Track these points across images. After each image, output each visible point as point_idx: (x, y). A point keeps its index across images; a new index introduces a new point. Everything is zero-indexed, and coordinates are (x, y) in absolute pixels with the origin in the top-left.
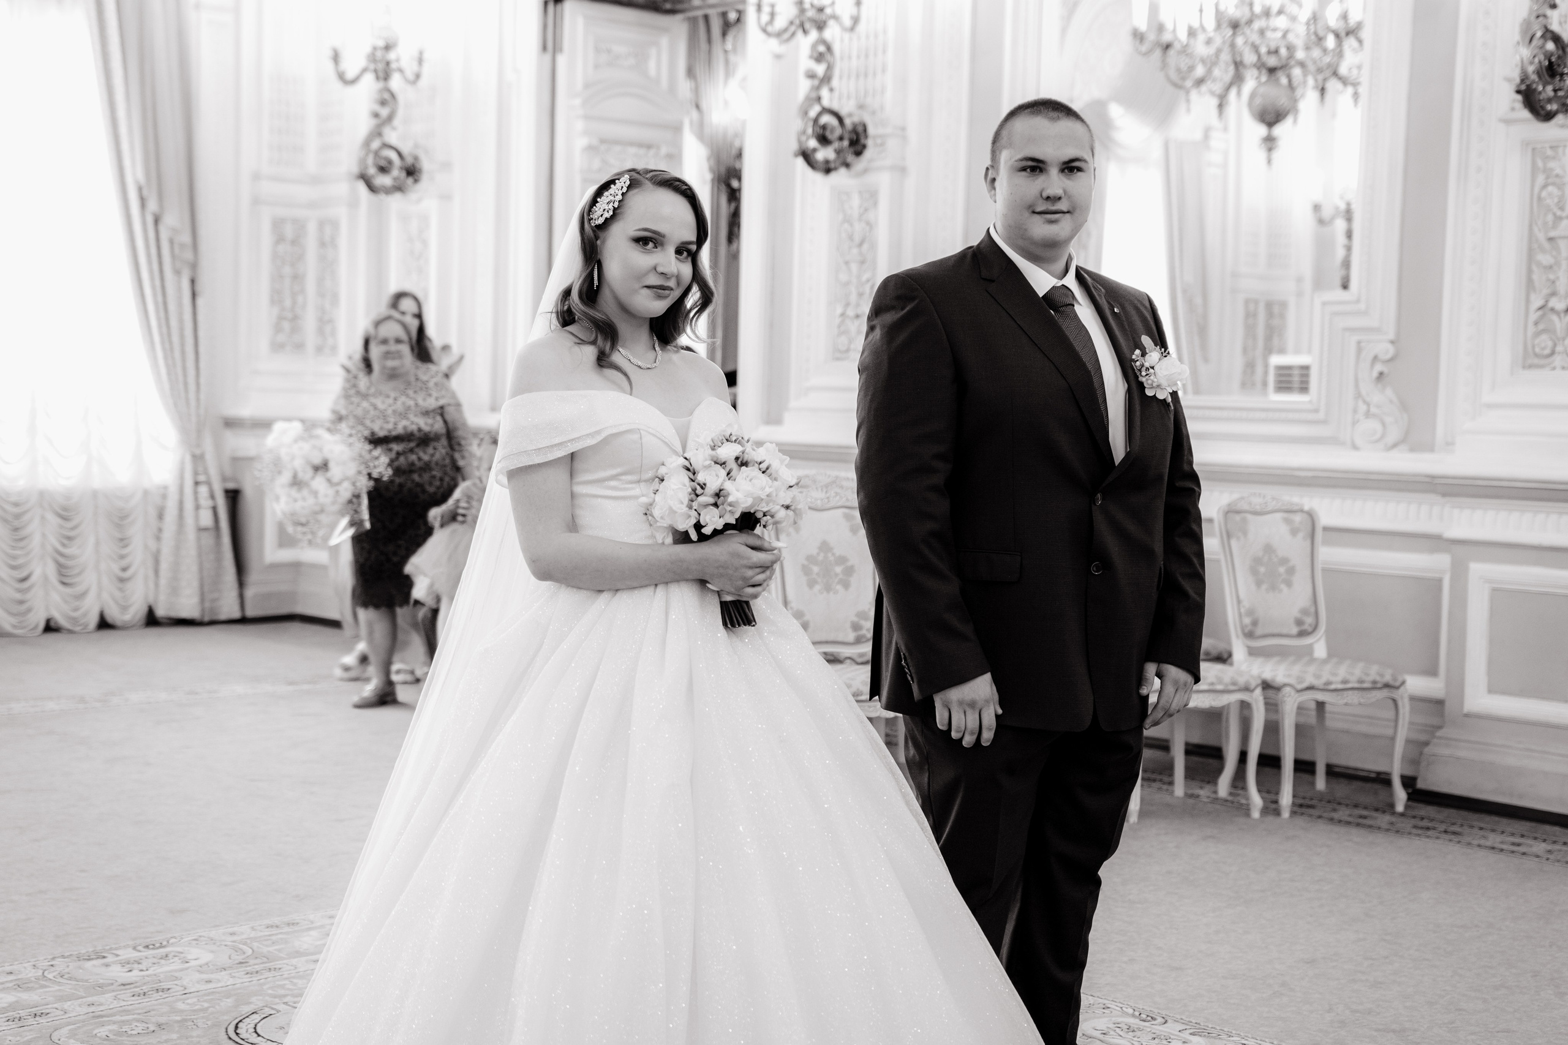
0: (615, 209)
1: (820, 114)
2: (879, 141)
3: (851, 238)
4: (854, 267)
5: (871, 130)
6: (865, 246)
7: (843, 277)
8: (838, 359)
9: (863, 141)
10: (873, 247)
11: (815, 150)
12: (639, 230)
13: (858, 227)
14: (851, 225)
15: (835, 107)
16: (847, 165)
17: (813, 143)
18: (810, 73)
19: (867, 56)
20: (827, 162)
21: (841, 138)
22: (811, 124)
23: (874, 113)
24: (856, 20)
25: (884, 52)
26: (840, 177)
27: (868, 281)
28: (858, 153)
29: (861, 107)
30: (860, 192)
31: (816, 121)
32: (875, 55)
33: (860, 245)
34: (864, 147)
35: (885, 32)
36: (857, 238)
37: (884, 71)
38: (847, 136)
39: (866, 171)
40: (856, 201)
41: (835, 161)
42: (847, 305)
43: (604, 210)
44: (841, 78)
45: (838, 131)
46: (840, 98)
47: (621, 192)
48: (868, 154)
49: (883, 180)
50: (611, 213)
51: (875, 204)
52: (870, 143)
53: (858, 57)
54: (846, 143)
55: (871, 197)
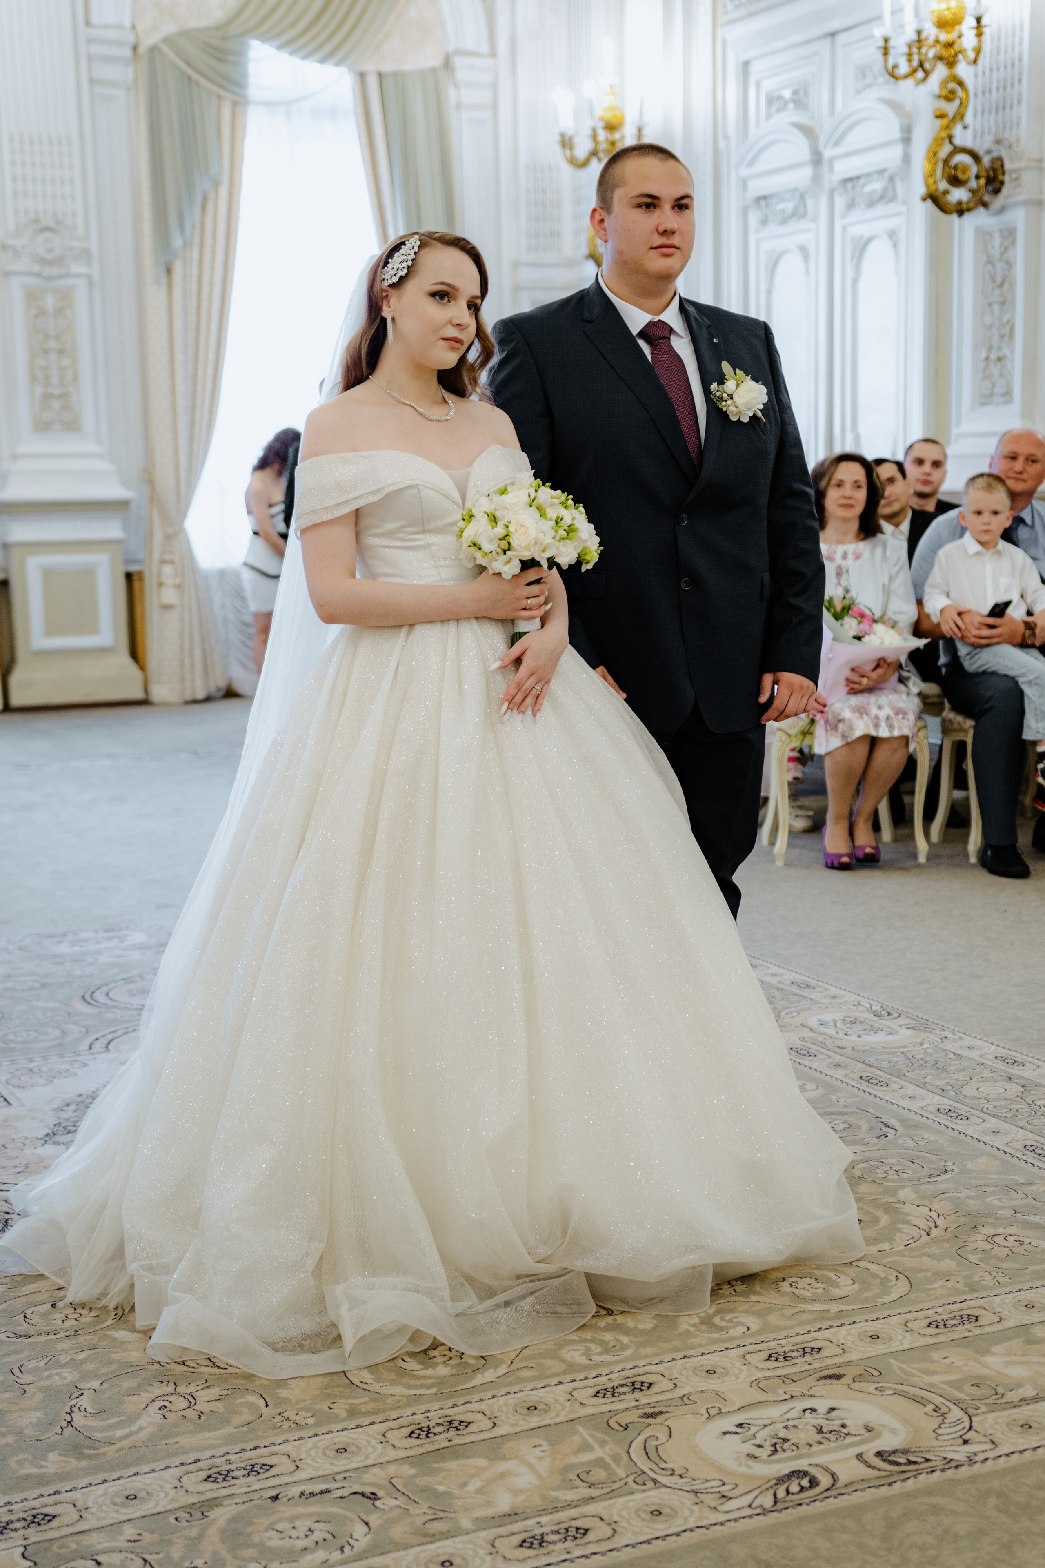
0: (409, 268)
1: (952, 154)
2: (1014, 176)
3: (993, 279)
4: (996, 308)
5: (1008, 166)
6: (1006, 286)
7: (987, 320)
8: (983, 404)
9: (1000, 177)
10: (1012, 286)
11: (946, 192)
12: (436, 284)
13: (1000, 267)
14: (994, 265)
15: (969, 143)
16: (985, 205)
17: (943, 185)
18: (938, 113)
19: (1005, 87)
20: (960, 203)
21: (977, 177)
22: (940, 165)
23: (1010, 147)
24: (978, 51)
25: (1020, 81)
26: (978, 218)
27: (1008, 322)
28: (997, 191)
29: (998, 142)
30: (1001, 231)
31: (946, 162)
32: (1012, 85)
33: (1001, 285)
34: (1002, 183)
35: (1020, 60)
36: (999, 280)
37: (1019, 102)
38: (983, 174)
39: (1002, 210)
40: (997, 240)
41: (967, 203)
42: (991, 348)
43: (398, 269)
44: (975, 115)
45: (974, 169)
46: (974, 137)
47: (412, 252)
48: (1005, 190)
49: (1018, 217)
50: (405, 271)
51: (1014, 242)
52: (1007, 178)
53: (998, 89)
54: (983, 181)
55: (1009, 234)
